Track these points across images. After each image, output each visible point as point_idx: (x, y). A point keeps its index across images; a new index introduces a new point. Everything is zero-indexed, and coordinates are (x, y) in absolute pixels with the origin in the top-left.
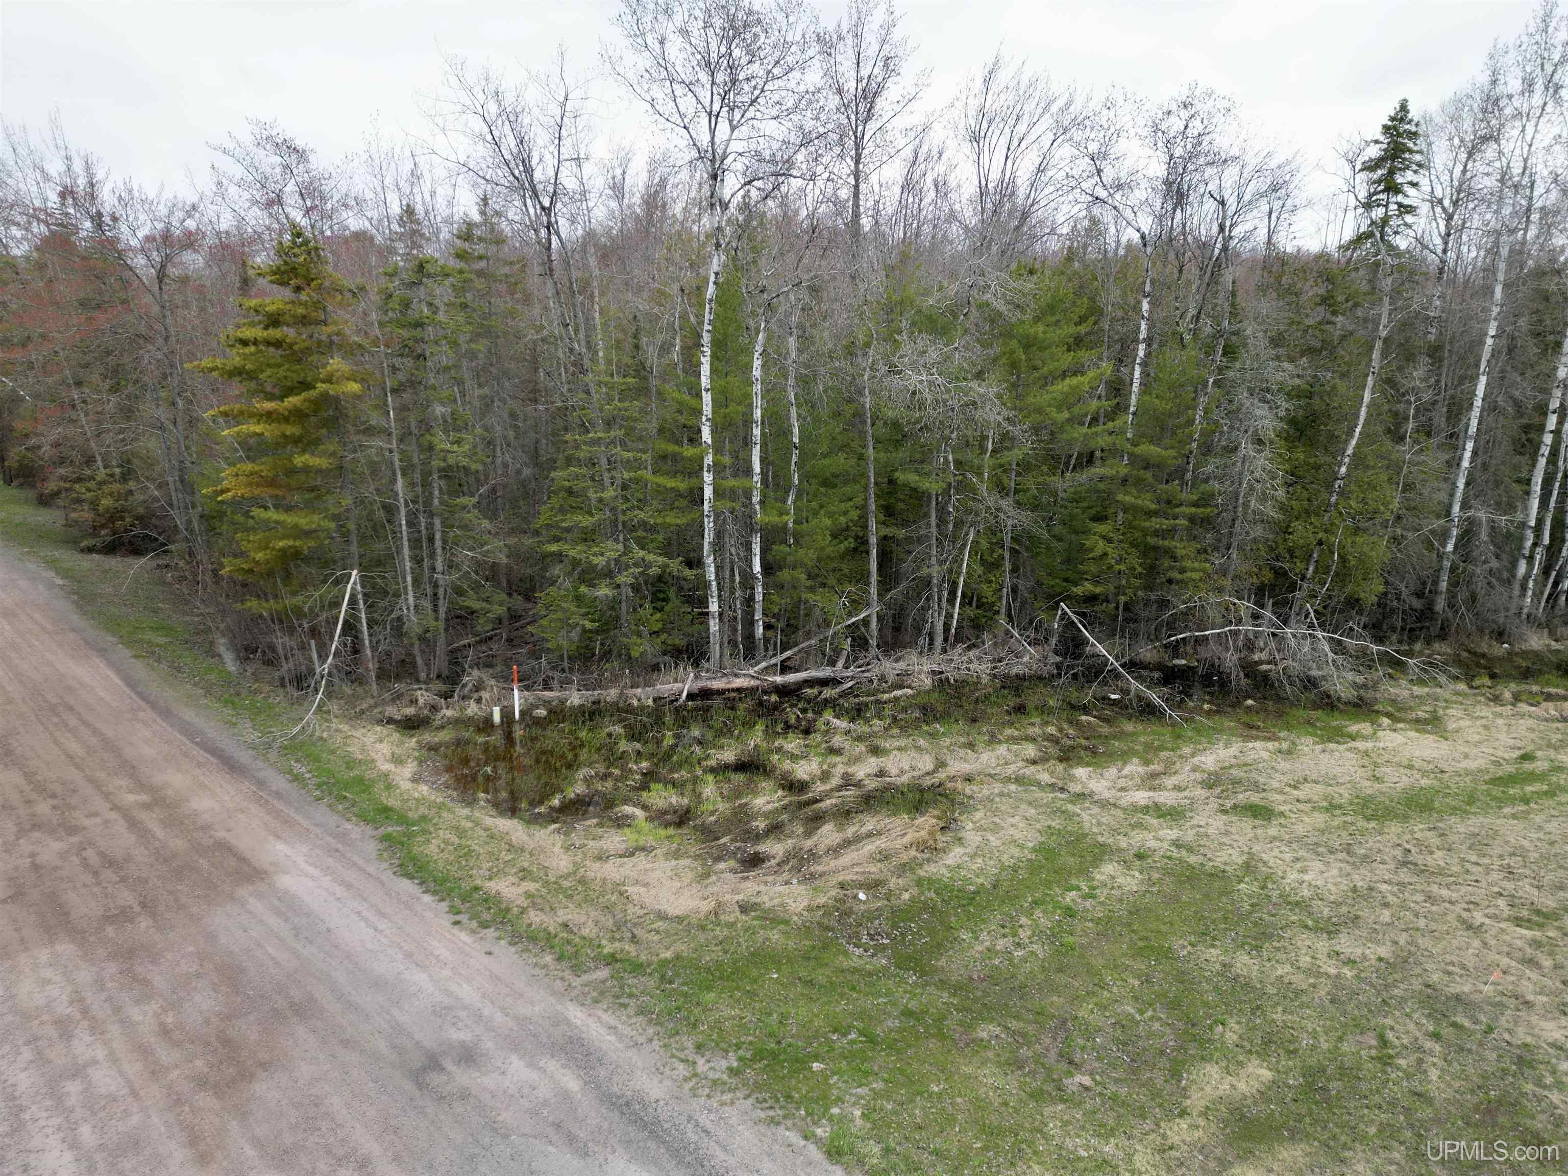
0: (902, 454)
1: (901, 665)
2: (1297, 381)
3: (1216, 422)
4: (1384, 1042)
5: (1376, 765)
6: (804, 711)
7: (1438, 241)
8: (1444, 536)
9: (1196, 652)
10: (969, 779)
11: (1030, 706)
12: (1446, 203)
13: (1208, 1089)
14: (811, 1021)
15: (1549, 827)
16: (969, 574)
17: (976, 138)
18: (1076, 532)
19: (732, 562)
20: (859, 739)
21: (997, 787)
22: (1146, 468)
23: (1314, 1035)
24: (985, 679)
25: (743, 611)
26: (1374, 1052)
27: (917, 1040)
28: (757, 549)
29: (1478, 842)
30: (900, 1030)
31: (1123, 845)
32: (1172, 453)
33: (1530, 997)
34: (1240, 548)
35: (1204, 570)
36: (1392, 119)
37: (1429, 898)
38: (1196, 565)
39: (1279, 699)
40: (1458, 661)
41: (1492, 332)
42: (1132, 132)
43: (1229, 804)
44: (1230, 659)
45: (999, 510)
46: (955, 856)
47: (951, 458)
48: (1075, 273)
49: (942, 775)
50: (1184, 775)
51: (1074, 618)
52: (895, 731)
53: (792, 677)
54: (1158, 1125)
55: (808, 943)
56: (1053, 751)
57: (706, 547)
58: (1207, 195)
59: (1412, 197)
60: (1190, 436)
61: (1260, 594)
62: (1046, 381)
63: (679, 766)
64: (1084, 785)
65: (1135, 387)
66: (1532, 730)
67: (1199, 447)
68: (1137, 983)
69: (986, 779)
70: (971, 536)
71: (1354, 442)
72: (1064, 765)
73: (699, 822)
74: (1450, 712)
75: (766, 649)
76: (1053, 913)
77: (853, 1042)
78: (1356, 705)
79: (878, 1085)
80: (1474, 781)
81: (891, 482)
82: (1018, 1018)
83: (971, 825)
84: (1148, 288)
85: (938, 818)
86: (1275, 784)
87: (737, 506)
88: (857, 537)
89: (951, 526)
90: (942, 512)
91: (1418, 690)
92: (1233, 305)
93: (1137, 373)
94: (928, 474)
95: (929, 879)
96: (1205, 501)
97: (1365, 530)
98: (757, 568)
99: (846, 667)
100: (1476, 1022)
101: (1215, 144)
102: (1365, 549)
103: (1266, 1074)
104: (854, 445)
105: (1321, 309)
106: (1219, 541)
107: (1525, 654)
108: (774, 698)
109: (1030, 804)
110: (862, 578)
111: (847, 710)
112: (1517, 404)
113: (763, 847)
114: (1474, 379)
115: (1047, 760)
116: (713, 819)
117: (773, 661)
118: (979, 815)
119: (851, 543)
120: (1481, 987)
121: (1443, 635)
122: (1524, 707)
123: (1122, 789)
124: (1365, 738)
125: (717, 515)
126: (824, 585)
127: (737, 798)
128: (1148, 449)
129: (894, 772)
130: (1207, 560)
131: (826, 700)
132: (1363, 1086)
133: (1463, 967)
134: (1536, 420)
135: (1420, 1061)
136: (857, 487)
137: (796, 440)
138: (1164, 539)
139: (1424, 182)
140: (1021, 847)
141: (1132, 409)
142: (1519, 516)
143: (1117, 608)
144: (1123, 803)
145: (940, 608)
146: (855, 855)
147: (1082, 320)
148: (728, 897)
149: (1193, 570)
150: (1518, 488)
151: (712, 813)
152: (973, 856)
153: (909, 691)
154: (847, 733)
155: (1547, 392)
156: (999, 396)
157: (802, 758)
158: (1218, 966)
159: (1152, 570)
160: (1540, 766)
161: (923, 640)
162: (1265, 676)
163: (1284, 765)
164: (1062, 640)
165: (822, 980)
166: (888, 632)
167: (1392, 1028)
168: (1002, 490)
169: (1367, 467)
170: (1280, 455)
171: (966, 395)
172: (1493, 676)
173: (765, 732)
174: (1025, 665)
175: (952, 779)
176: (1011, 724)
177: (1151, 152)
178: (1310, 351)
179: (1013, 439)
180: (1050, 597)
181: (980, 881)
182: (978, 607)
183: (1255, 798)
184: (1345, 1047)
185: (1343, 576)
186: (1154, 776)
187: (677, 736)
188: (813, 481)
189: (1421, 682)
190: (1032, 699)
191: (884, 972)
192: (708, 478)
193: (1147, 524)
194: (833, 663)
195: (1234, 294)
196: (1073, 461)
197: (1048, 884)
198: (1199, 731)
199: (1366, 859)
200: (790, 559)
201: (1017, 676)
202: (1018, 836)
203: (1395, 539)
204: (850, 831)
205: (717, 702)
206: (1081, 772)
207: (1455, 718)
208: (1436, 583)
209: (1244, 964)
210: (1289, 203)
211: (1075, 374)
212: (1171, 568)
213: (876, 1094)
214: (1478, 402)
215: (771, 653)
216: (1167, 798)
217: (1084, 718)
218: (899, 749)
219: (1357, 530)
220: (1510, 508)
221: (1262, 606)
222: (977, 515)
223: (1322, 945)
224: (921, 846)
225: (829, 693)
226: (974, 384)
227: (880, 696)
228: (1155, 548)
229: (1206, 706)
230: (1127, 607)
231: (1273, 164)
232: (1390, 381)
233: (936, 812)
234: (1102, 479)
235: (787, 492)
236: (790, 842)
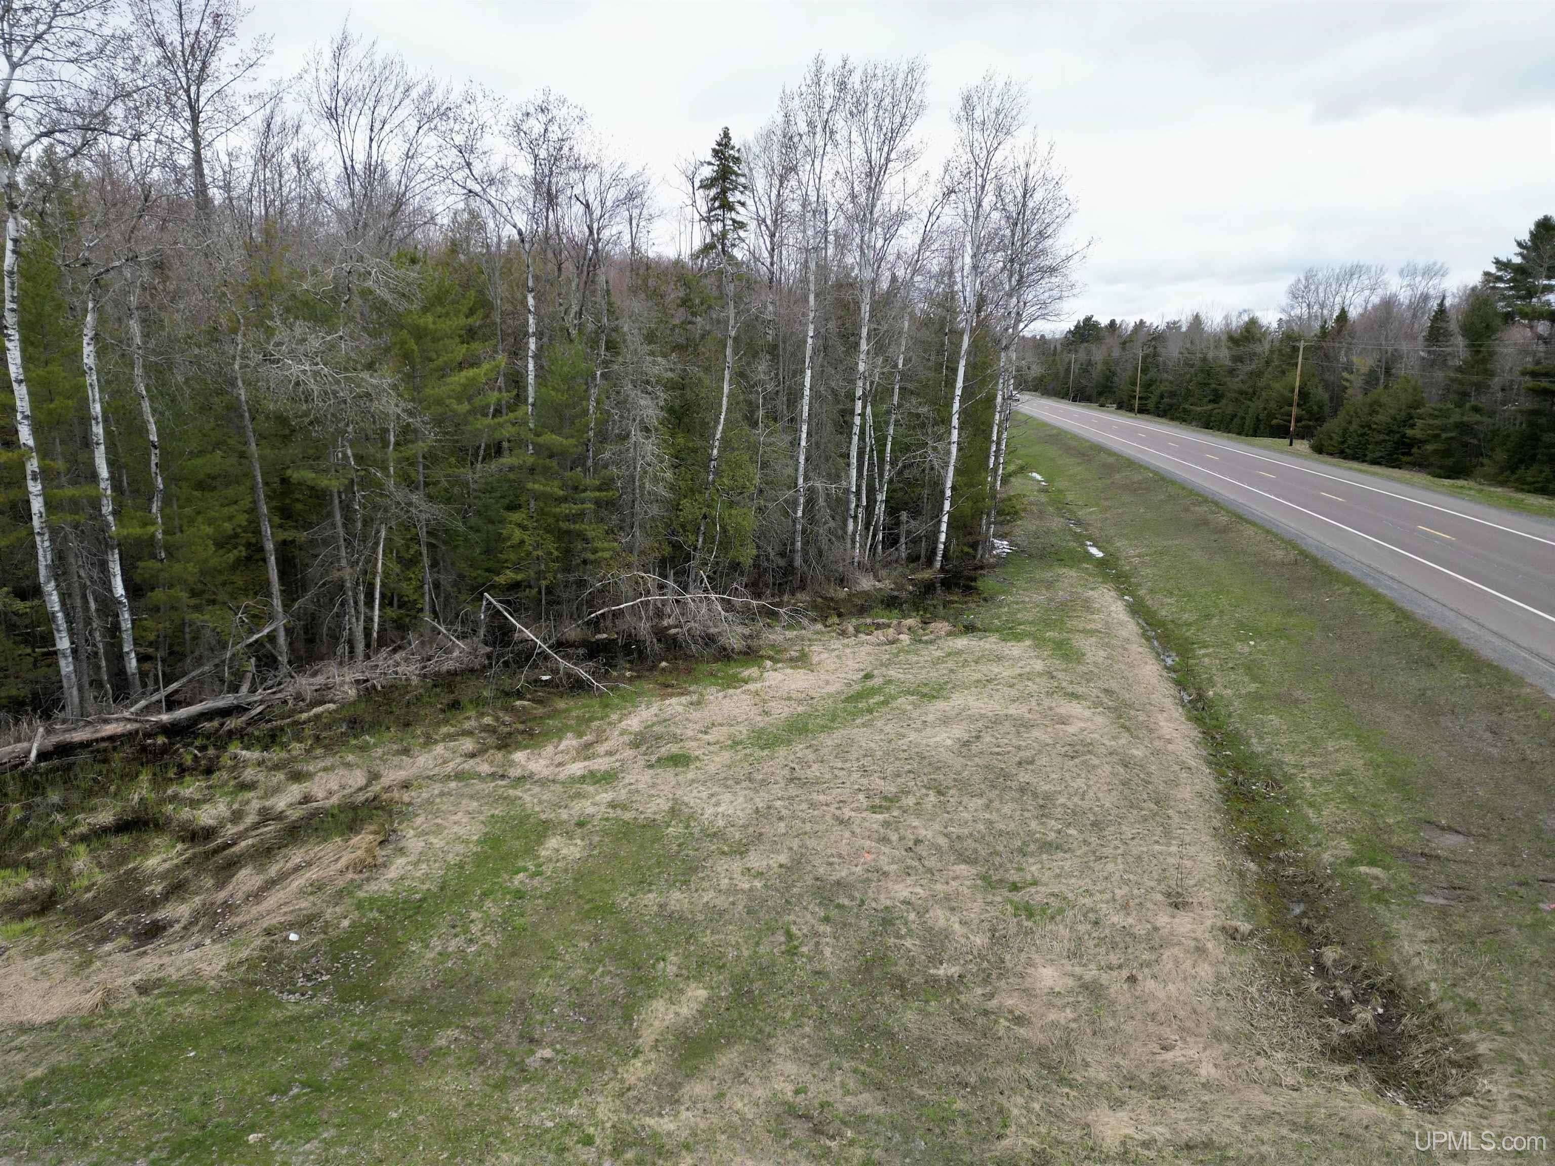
0: (294, 450)
1: (320, 679)
2: (670, 375)
3: (608, 412)
4: (789, 936)
5: (765, 701)
6: (203, 748)
7: (766, 254)
8: (795, 503)
9: (615, 626)
10: (406, 786)
11: (465, 700)
12: (769, 222)
13: (657, 1023)
14: (243, 1090)
15: (888, 729)
16: (386, 574)
17: (332, 115)
18: (492, 522)
19: (84, 587)
20: (276, 767)
21: (437, 788)
22: (551, 456)
23: (737, 946)
24: (415, 681)
25: (106, 644)
26: (783, 947)
27: (370, 1071)
28: (116, 568)
29: (842, 751)
30: (349, 1068)
31: (564, 816)
32: (572, 441)
33: (886, 868)
34: (641, 526)
35: (613, 549)
36: (719, 144)
37: (812, 805)
38: (606, 545)
39: (688, 657)
40: (815, 607)
41: (811, 334)
42: (496, 129)
43: (654, 758)
44: (644, 628)
45: (410, 504)
46: (398, 867)
47: (349, 452)
48: (462, 265)
49: (376, 788)
50: (614, 740)
51: (499, 606)
52: (319, 751)
53: (182, 713)
54: (616, 1073)
55: (230, 1006)
56: (491, 740)
57: (43, 572)
58: (574, 200)
59: (742, 214)
60: (587, 425)
61: (662, 566)
62: (443, 373)
63: (35, 841)
64: (524, 768)
65: (531, 378)
66: (869, 654)
67: (596, 435)
68: (587, 944)
69: (424, 783)
70: (383, 534)
71: (720, 428)
72: (503, 752)
73: (70, 903)
74: (813, 648)
75: (144, 685)
76: (503, 899)
77: (296, 1097)
78: (746, 654)
79: (328, 1134)
80: (835, 702)
81: (284, 481)
82: (475, 1014)
83: (412, 832)
84: (530, 284)
85: (375, 833)
86: (690, 733)
87: (81, 518)
88: (248, 545)
89: (359, 525)
90: (347, 509)
91: (790, 634)
92: (610, 304)
93: (531, 366)
94: (326, 471)
95: (370, 898)
96: (606, 485)
97: (738, 503)
98: (119, 590)
99: (253, 690)
100: (853, 898)
101: (576, 149)
102: (740, 520)
103: (702, 993)
104: (231, 442)
105: (682, 309)
106: (623, 521)
107: (860, 594)
108: (161, 740)
109: (471, 797)
110: (263, 588)
111: (258, 739)
112: (834, 392)
113: (162, 914)
114: (803, 372)
115: (486, 751)
116: (89, 895)
117: (156, 697)
118: (419, 820)
119: (241, 551)
120: (854, 869)
121: (803, 587)
122: (863, 637)
123: (560, 764)
124: (755, 680)
125: (54, 532)
126: (214, 602)
127: (121, 864)
128: (551, 439)
129: (321, 795)
130: (616, 540)
131: (230, 733)
132: (779, 979)
133: (840, 856)
134: (849, 405)
135: (817, 944)
136: (242, 488)
137: (154, 438)
138: (575, 523)
139: (750, 202)
140: (467, 842)
141: (531, 400)
142: (844, 484)
143: (540, 592)
144: (562, 777)
145: (357, 612)
146: (281, 894)
147: (472, 312)
148: (119, 981)
149: (603, 550)
150: (841, 461)
151: (88, 889)
152: (416, 864)
153: (332, 706)
154: (260, 764)
155: (853, 382)
156: (395, 387)
157: (205, 801)
158: (655, 908)
159: (567, 553)
160: (877, 681)
161: (343, 649)
162: (674, 638)
163: (695, 715)
164: (491, 630)
165: (251, 1041)
166: (300, 645)
167: (795, 923)
168: (411, 484)
169: (733, 449)
170: (665, 441)
171: (359, 386)
172: (840, 615)
173: (154, 781)
174: (457, 660)
175: (388, 789)
176: (446, 722)
177: (517, 151)
178: (678, 348)
179: (415, 431)
180: (473, 589)
181: (425, 887)
182: (400, 607)
183: (674, 749)
184: (762, 950)
185: (725, 546)
186: (588, 746)
187: (28, 807)
188: (184, 484)
189: (790, 627)
190: (466, 692)
191: (328, 1012)
192: (35, 488)
193: (558, 510)
194: (235, 689)
195: (608, 292)
196: (482, 452)
197: (496, 873)
198: (623, 697)
199: (764, 783)
200: (163, 576)
201: (448, 672)
202: (461, 831)
203: (760, 509)
204: (273, 870)
205: (83, 756)
206: (519, 756)
207: (818, 654)
208: (793, 544)
209: (677, 899)
210: (645, 212)
211: (472, 365)
212: (584, 549)
213: (328, 1144)
214: (807, 392)
215: (151, 688)
216: (601, 764)
217: (518, 703)
218: (325, 769)
219: (731, 504)
220: (836, 478)
221: (666, 577)
222: (386, 510)
223: (736, 866)
224: (359, 866)
225: (232, 723)
226: (365, 375)
227: (296, 717)
228: (568, 532)
229: (628, 674)
230: (549, 590)
231: (627, 174)
232: (742, 375)
233: (372, 828)
234: (511, 469)
235: (150, 500)
236: (197, 900)
